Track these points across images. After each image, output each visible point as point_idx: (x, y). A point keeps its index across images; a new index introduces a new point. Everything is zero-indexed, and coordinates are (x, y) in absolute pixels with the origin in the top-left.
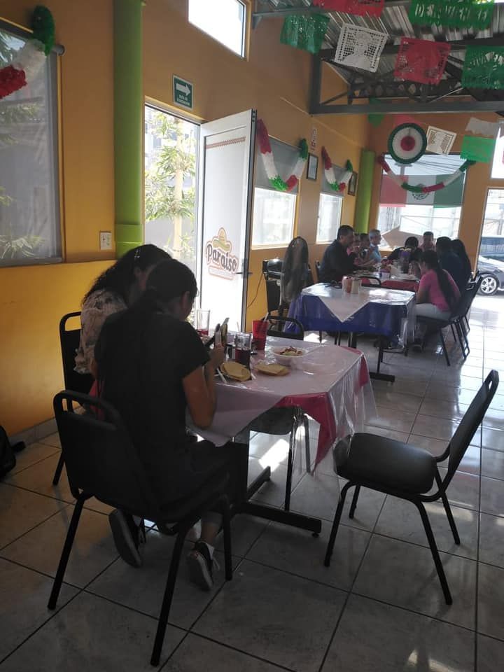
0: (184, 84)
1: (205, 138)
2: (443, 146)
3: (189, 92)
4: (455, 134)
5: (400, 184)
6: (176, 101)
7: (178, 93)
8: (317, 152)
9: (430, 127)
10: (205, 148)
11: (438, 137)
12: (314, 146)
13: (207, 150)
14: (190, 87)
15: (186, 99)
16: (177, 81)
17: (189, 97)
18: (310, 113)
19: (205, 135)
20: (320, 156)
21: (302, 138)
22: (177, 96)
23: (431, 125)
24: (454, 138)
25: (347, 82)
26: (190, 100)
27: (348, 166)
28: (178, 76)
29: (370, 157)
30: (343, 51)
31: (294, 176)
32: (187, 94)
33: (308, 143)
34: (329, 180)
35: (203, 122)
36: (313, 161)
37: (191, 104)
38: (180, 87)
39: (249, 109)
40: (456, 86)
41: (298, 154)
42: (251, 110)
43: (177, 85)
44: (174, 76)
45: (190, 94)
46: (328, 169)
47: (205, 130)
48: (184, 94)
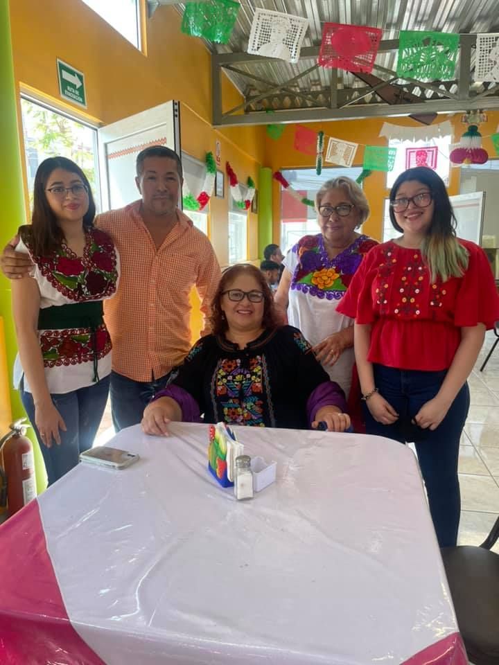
0: (73, 73)
1: (106, 145)
2: (346, 157)
3: (81, 84)
4: (356, 145)
5: (300, 199)
6: (64, 93)
7: (66, 84)
8: (223, 167)
9: (331, 138)
10: (107, 157)
11: (339, 149)
12: (219, 161)
13: (109, 160)
14: (80, 78)
15: (77, 93)
16: (62, 67)
17: (81, 90)
18: (213, 124)
19: (107, 141)
20: (225, 171)
21: (208, 152)
22: (64, 88)
23: (332, 136)
24: (356, 148)
25: (241, 94)
26: (82, 95)
27: (250, 183)
28: (64, 61)
29: (268, 173)
30: (257, 40)
31: (204, 193)
32: (78, 87)
33: (214, 157)
34: (235, 199)
35: (101, 125)
36: (220, 177)
37: (83, 99)
38: (66, 76)
39: (168, 100)
40: (353, 97)
41: (205, 169)
42: (172, 102)
43: (63, 72)
44: (58, 60)
45: (82, 87)
46: (234, 186)
47: (104, 136)
48: (74, 86)
